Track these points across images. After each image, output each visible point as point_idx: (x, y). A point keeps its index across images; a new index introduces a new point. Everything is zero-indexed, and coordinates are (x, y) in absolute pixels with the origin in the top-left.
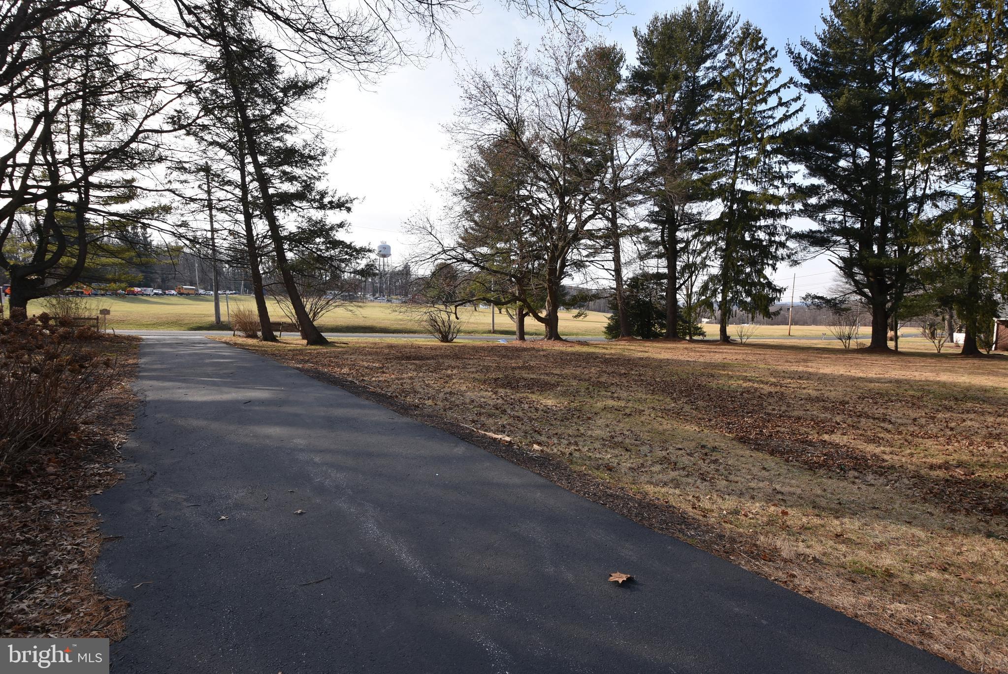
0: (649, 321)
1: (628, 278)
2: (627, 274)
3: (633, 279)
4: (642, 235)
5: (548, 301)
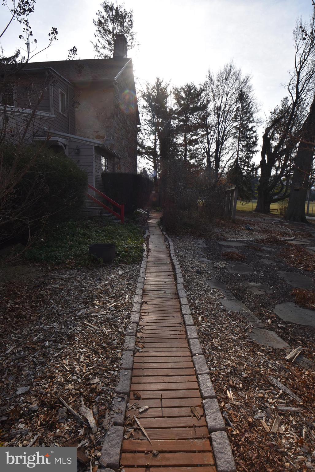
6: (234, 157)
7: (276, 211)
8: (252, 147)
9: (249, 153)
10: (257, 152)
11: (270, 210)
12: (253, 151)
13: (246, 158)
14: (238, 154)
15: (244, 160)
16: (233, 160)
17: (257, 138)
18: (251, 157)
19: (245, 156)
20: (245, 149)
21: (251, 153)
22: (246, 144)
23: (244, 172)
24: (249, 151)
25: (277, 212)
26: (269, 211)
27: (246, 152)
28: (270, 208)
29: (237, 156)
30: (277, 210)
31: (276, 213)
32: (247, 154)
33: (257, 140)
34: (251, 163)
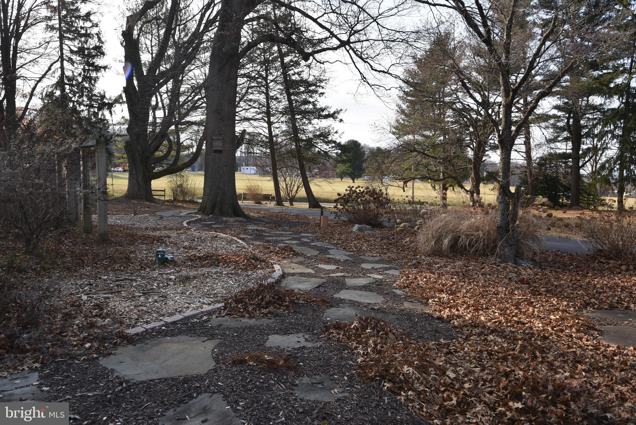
0: (556, 193)
1: (538, 158)
2: (536, 154)
3: (542, 158)
4: (552, 121)
5: (472, 178)
6: (54, 72)
7: (163, 193)
8: (93, 57)
9: (89, 70)
10: (107, 70)
11: (154, 193)
12: (98, 66)
13: (83, 80)
14: (62, 68)
15: (80, 83)
16: (51, 80)
17: (103, 39)
18: (96, 79)
19: (80, 75)
20: (79, 58)
21: (93, 71)
22: (79, 48)
23: (83, 111)
24: (88, 64)
25: (164, 196)
26: (152, 195)
27: (82, 67)
28: (152, 189)
29: (60, 70)
30: (164, 191)
31: (162, 198)
32: (84, 70)
33: (102, 43)
34: (96, 92)
